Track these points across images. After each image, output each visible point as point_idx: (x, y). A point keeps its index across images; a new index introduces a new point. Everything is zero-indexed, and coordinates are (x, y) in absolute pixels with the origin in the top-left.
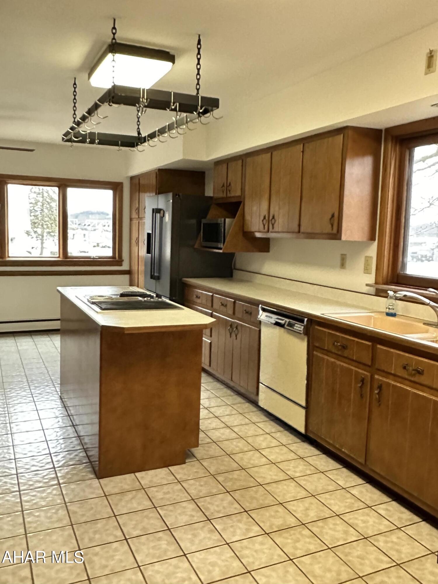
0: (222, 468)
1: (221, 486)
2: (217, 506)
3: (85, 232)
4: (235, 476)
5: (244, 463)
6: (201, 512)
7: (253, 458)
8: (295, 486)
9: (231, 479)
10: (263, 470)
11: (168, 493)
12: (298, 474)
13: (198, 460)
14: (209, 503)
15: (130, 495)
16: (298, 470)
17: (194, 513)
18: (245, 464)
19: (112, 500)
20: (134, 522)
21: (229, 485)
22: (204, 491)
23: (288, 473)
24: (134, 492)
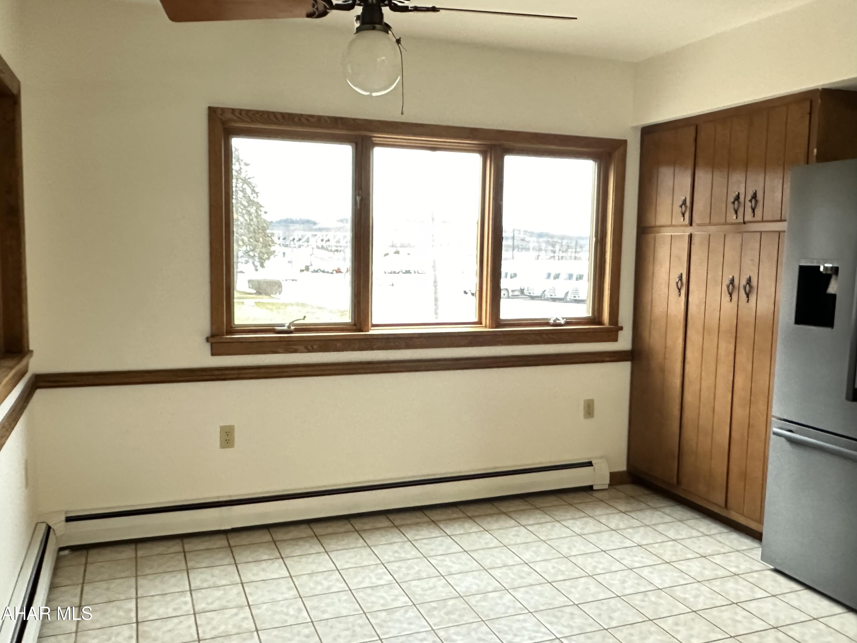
3: (285, 250)
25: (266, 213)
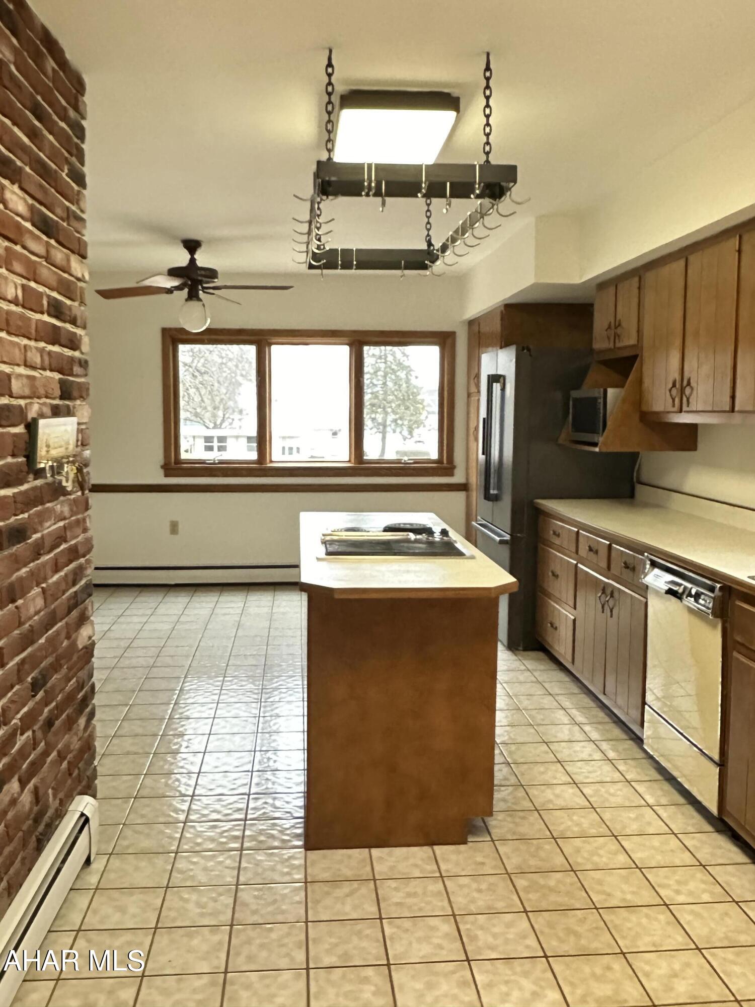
0: (533, 862)
1: (515, 897)
2: (495, 936)
4: (552, 883)
5: (578, 860)
6: (459, 944)
7: (601, 852)
8: (668, 923)
9: (543, 887)
10: (612, 879)
11: (415, 895)
12: (681, 899)
13: (493, 841)
14: (482, 928)
15: (346, 888)
16: (683, 889)
17: (445, 943)
18: (580, 860)
19: (313, 891)
20: (333, 940)
21: (532, 899)
22: (482, 902)
23: (662, 892)
24: (355, 884)
25: (417, 377)
